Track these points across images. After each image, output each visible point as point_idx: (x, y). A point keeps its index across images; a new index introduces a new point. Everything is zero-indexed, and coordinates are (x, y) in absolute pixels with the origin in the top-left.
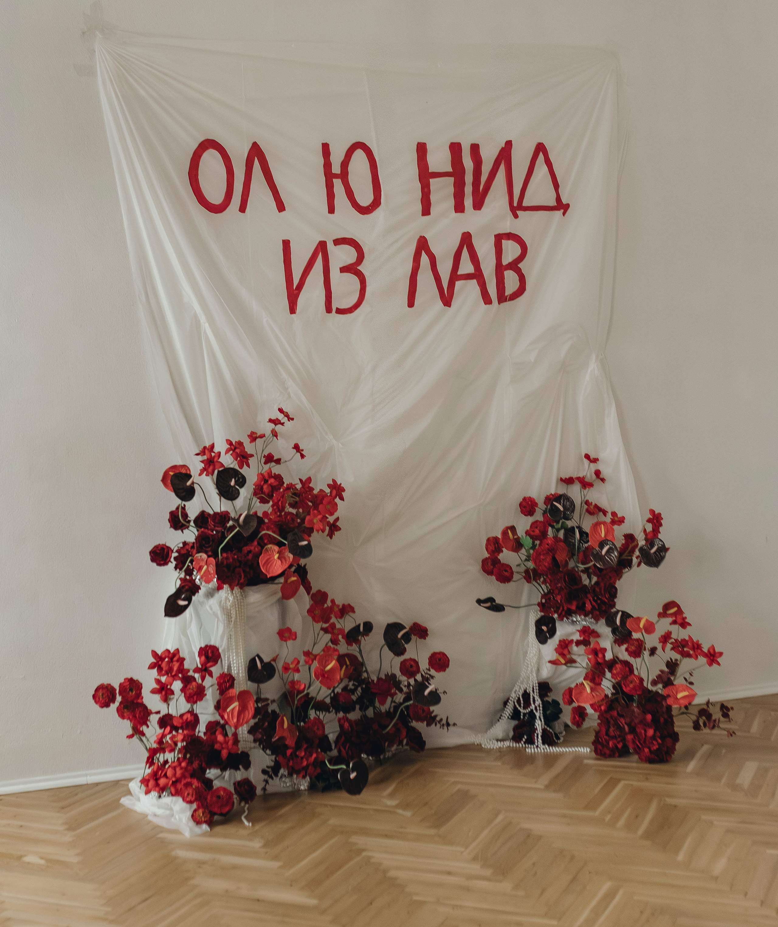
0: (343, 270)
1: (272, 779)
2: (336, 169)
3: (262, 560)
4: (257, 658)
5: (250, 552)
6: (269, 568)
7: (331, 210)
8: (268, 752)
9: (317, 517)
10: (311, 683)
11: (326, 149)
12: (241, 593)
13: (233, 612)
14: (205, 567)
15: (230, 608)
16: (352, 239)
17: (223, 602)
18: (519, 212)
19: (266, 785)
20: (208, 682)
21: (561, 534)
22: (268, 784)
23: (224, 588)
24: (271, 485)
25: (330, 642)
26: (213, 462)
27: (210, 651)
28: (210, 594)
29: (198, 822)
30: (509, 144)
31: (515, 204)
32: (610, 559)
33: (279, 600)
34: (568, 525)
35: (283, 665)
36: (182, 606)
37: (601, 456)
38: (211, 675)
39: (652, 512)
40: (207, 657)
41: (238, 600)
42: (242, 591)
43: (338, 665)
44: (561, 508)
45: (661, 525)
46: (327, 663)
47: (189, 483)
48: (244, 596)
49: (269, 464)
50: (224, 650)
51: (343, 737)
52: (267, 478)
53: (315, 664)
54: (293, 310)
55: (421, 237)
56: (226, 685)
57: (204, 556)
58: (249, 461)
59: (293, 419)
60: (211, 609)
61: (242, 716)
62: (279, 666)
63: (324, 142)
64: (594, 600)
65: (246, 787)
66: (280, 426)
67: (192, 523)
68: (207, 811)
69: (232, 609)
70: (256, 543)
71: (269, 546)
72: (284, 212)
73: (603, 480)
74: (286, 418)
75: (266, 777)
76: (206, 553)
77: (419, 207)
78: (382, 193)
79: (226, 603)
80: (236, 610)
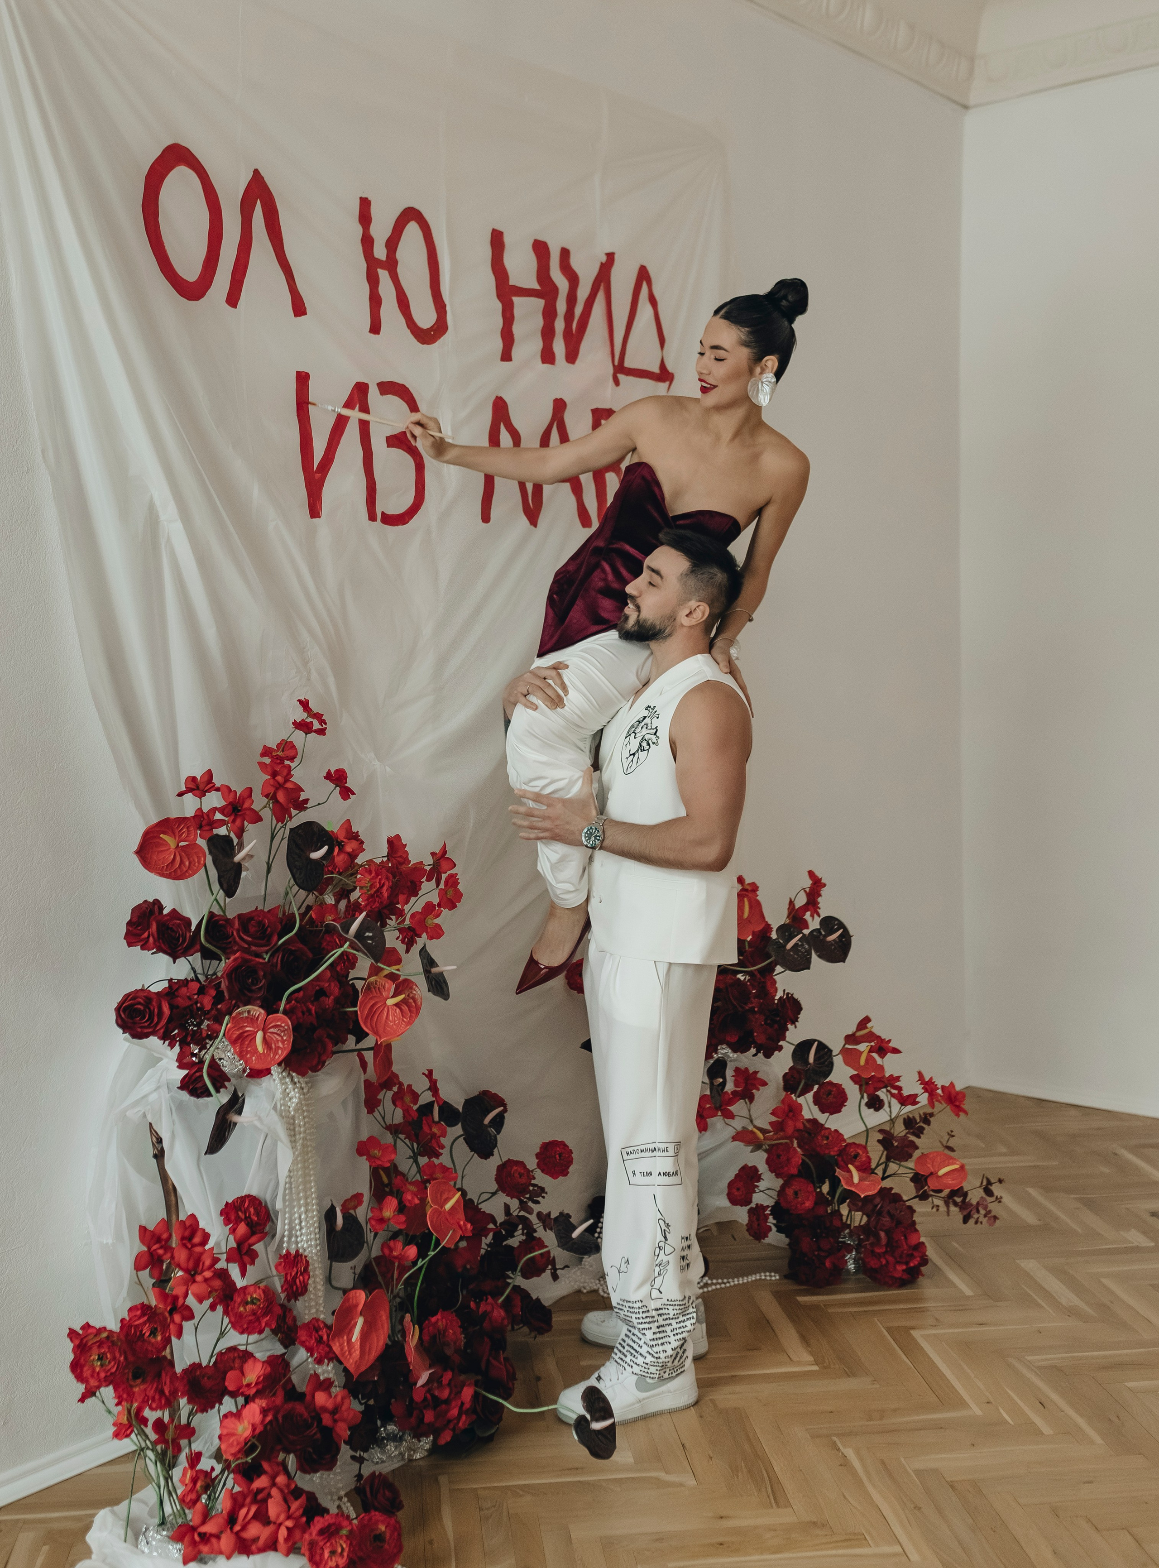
0: (391, 441)
2: (380, 250)
3: (361, 1010)
4: (336, 1203)
6: (376, 1026)
7: (376, 327)
11: (365, 207)
13: (299, 1121)
14: (261, 1034)
16: (403, 387)
18: (621, 377)
23: (275, 1073)
24: (349, 854)
26: (241, 811)
27: (251, 1210)
30: (611, 256)
31: (617, 362)
32: (799, 956)
36: (230, 1126)
38: (256, 1260)
39: (810, 875)
40: (247, 1223)
41: (304, 1094)
45: (821, 895)
46: (444, 1197)
48: (310, 1085)
50: (280, 1206)
52: (341, 840)
54: (315, 511)
55: (497, 397)
57: (258, 1011)
59: (326, 722)
61: (368, 1344)
63: (364, 195)
65: (387, 1493)
69: (297, 1115)
72: (303, 319)
77: (498, 345)
78: (448, 308)
79: (285, 1105)
80: (304, 1117)
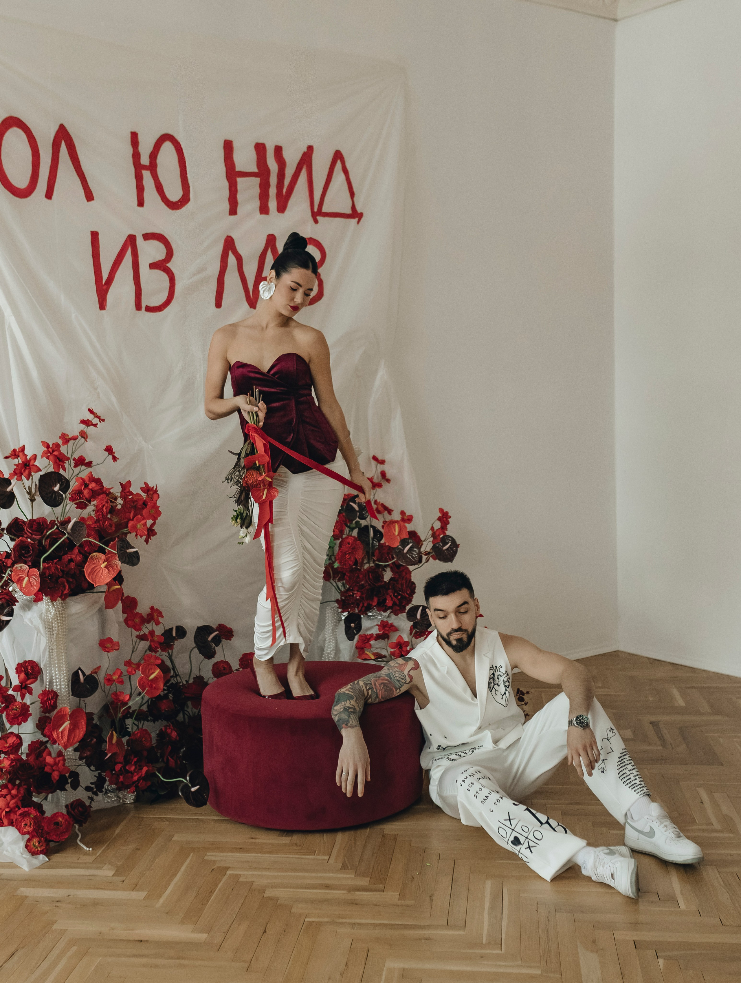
0: (153, 266)
1: (97, 795)
2: (145, 160)
3: (87, 570)
4: (79, 671)
5: (71, 560)
6: (95, 578)
7: (141, 203)
8: (93, 768)
9: (140, 522)
10: (132, 693)
11: (134, 137)
12: (62, 604)
13: (55, 625)
14: (26, 579)
15: (52, 621)
16: (161, 235)
17: (44, 615)
18: (319, 218)
19: (91, 803)
20: (28, 700)
21: (355, 533)
22: (93, 801)
23: (44, 600)
24: (91, 490)
25: (148, 651)
26: (29, 466)
27: (29, 667)
28: (27, 607)
29: (34, 853)
30: (310, 148)
31: (316, 210)
32: (412, 556)
33: (100, 610)
34: (361, 524)
35: (105, 677)
36: (3, 621)
37: (387, 458)
38: (30, 692)
39: (441, 510)
40: (27, 674)
41: (59, 611)
42: (62, 602)
43: (162, 673)
44: (357, 508)
45: (448, 523)
46: (150, 673)
47: (9, 489)
48: (64, 607)
49: (79, 467)
50: (45, 666)
51: (170, 747)
52: (87, 482)
53: (139, 674)
54: (102, 306)
55: (228, 236)
56: (51, 702)
57: (25, 567)
58: (65, 464)
59: (103, 420)
60: (31, 622)
61: (73, 735)
62: (101, 677)
63: (133, 130)
64: (394, 595)
65: (80, 809)
66: (92, 427)
67: (5, 532)
68: (42, 839)
69: (53, 621)
70: (76, 551)
71: (94, 554)
72: (92, 202)
73: (388, 481)
74: (98, 420)
75: (90, 794)
76: (25, 563)
77: (226, 206)
78: (191, 189)
79: (47, 616)
80: (58, 623)
